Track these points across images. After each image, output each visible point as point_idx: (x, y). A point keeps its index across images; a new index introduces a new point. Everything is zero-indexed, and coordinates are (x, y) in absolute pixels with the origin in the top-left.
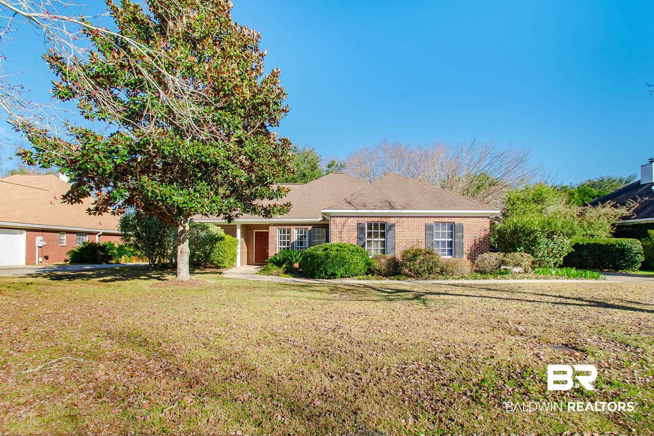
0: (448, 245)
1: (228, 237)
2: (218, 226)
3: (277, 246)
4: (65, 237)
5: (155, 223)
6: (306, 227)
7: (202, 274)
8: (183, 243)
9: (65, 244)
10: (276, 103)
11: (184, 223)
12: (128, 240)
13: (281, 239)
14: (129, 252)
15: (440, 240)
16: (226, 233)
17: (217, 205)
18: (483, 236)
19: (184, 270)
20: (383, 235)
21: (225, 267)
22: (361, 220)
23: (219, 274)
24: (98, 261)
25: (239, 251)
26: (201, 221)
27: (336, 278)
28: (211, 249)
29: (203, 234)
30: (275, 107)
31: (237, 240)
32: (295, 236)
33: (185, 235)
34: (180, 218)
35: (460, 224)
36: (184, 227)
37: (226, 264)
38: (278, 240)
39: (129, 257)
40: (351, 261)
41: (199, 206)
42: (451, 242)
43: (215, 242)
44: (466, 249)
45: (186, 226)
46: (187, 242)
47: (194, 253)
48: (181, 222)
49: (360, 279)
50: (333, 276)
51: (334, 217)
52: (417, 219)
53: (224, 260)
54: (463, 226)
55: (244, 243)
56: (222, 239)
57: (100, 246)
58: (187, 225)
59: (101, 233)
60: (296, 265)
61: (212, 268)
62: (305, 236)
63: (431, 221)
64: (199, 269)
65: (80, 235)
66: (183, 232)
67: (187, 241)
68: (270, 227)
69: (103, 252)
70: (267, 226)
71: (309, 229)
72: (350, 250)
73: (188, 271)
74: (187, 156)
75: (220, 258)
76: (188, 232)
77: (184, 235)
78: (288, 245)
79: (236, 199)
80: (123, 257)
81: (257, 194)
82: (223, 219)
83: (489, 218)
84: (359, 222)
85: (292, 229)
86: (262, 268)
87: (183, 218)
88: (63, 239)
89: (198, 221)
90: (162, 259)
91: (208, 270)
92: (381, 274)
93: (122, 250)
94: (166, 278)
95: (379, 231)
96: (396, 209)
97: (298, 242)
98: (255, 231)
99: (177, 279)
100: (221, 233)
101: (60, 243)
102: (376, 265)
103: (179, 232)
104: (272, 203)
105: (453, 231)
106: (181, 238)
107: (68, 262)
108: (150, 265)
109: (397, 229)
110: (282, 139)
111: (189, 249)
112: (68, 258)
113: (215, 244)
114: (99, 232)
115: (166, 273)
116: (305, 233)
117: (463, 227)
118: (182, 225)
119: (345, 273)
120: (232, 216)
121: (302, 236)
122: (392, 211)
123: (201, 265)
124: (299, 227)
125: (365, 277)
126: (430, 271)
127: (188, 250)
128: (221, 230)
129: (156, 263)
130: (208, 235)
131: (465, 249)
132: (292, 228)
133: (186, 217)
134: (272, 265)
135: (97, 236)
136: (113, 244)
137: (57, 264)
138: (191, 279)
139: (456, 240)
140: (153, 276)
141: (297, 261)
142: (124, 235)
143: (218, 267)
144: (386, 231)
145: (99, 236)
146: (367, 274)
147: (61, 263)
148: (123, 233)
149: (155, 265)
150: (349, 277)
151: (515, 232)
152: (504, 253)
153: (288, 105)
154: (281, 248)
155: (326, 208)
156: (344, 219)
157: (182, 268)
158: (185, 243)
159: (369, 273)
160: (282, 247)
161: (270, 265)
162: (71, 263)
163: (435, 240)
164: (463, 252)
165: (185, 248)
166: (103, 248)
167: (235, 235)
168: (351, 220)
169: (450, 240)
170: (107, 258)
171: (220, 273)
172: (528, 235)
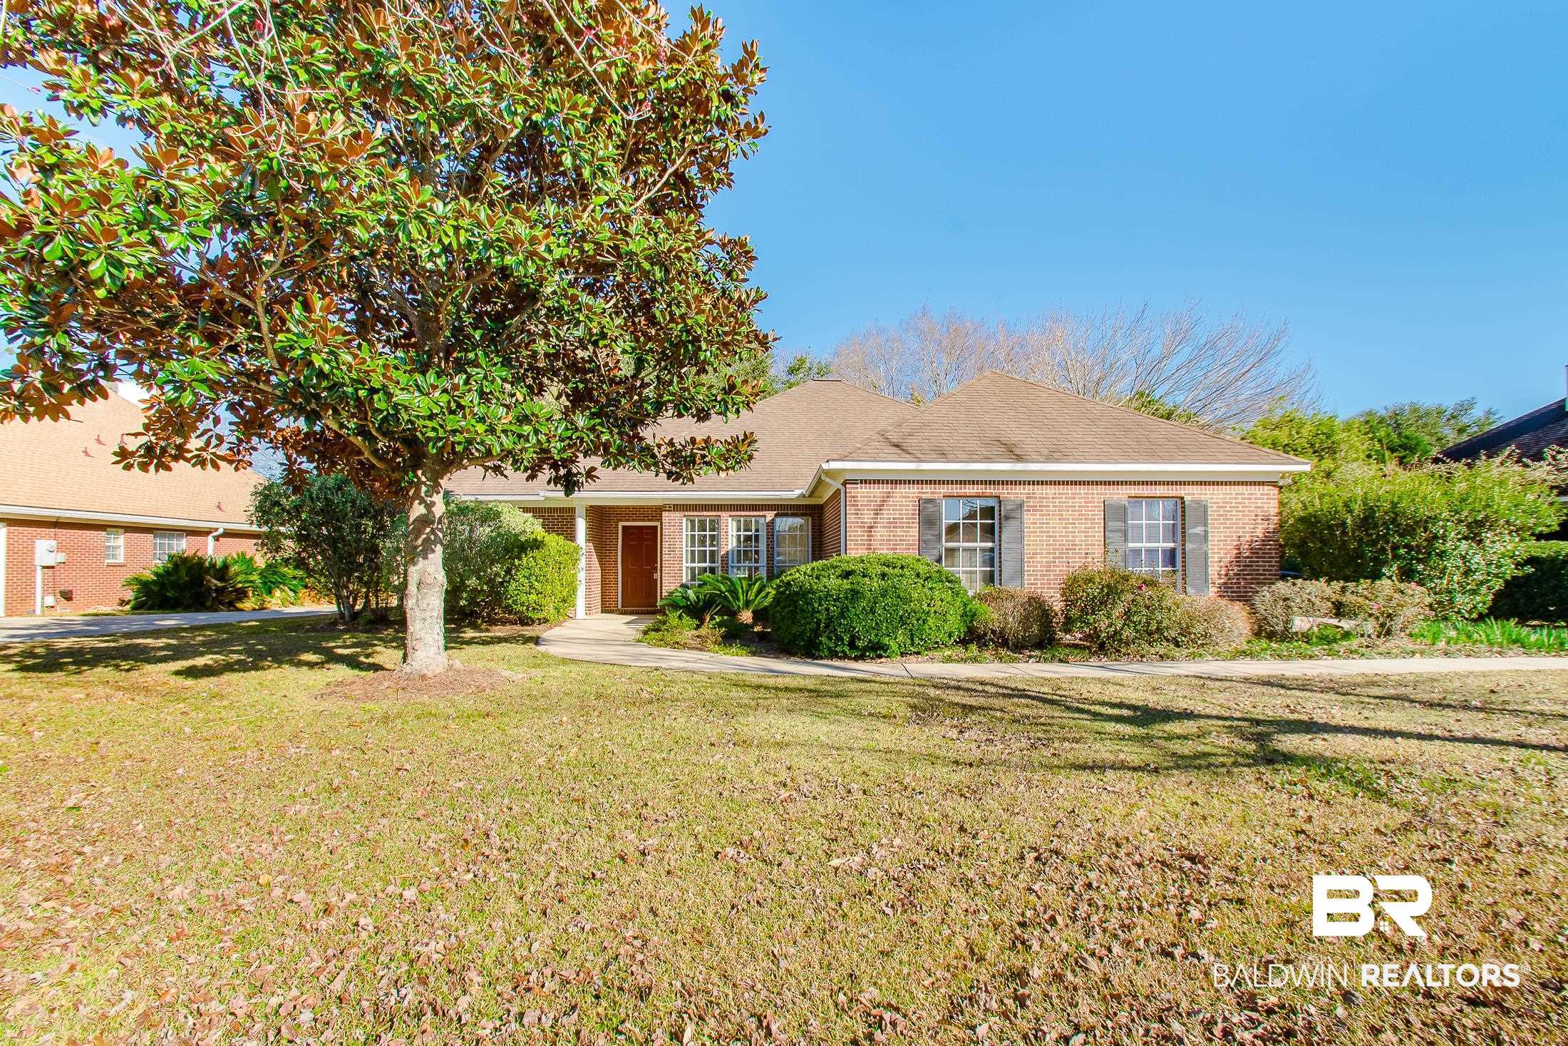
0: (1164, 561)
1: (554, 541)
2: (526, 510)
3: (684, 564)
4: (120, 541)
5: (353, 502)
6: (761, 513)
7: (485, 643)
8: (425, 558)
9: (121, 560)
10: (727, 97)
11: (429, 494)
12: (278, 549)
13: (693, 545)
14: (295, 578)
15: (1145, 545)
16: (548, 528)
17: (536, 432)
18: (1261, 535)
19: (429, 639)
20: (989, 532)
21: (546, 621)
22: (927, 493)
23: (532, 645)
24: (209, 604)
25: (582, 576)
26: (480, 498)
27: (880, 657)
28: (508, 571)
29: (484, 532)
30: (726, 109)
31: (577, 549)
32: (730, 534)
33: (433, 531)
34: (416, 476)
35: (1198, 502)
36: (429, 506)
37: (549, 611)
38: (684, 546)
39: (295, 592)
40: (925, 607)
41: (481, 428)
42: (1173, 551)
43: (520, 553)
44: (1215, 570)
45: (433, 504)
46: (438, 554)
47: (463, 582)
48: (418, 490)
49: (949, 660)
50: (877, 650)
51: (854, 482)
52: (1082, 490)
53: (544, 602)
54: (1205, 507)
55: (595, 558)
56: (537, 544)
57: (213, 565)
58: (438, 499)
59: (221, 531)
60: (746, 616)
61: (513, 623)
62: (757, 537)
63: (1120, 495)
64: (475, 627)
65: (163, 537)
66: (425, 521)
67: (439, 549)
68: (664, 514)
69: (221, 579)
70: (656, 512)
71: (769, 519)
72: (918, 575)
73: (442, 642)
74: (437, 250)
75: (533, 597)
76: (440, 522)
77: (428, 530)
78: (712, 561)
79: (593, 416)
80: (278, 593)
81: (666, 398)
82: (549, 482)
83: (1273, 484)
84: (924, 496)
85: (723, 520)
86: (648, 622)
87: (424, 479)
88: (115, 548)
89: (473, 498)
90: (373, 600)
91: (498, 631)
92: (1005, 644)
93: (275, 573)
94: (376, 659)
95: (978, 521)
96: (1026, 461)
97: (739, 551)
98: (621, 524)
99: (407, 669)
100: (533, 528)
101: (107, 556)
102: (991, 616)
103: (412, 519)
104: (701, 431)
105: (1179, 522)
106: (420, 542)
107: (128, 607)
108: (342, 615)
109: (1028, 518)
110: (730, 241)
111: (443, 573)
112: (130, 595)
113: (520, 559)
114: (216, 530)
115: (380, 639)
116: (757, 530)
117: (1205, 512)
118: (422, 501)
119: (909, 642)
120: (575, 475)
121: (748, 538)
122: (1019, 466)
123: (478, 616)
124: (743, 513)
125: (959, 651)
126: (1153, 634)
127: (441, 577)
128: (536, 521)
129: (357, 607)
130: (499, 534)
131: (1213, 570)
132: (724, 515)
133: (435, 478)
134: (680, 617)
135: (210, 539)
136: (252, 559)
137: (95, 611)
138: (451, 667)
139: (1189, 546)
140: (340, 651)
141: (747, 604)
142: (267, 536)
143: (525, 621)
144: (996, 521)
145: (217, 539)
146: (964, 642)
147: (108, 610)
148: (265, 529)
149: (355, 616)
150: (918, 653)
151: (1367, 521)
152: (1342, 583)
153: (762, 115)
154: (693, 569)
155: (835, 457)
156: (886, 488)
157: (422, 633)
158: (430, 556)
159: (971, 641)
160: (696, 565)
161: (673, 617)
162: (134, 608)
163: (1131, 545)
164: (1206, 581)
165: (431, 569)
166: (222, 572)
167: (571, 536)
168: (902, 490)
169: (1172, 545)
170: (230, 597)
171: (536, 641)
172: (1409, 531)
